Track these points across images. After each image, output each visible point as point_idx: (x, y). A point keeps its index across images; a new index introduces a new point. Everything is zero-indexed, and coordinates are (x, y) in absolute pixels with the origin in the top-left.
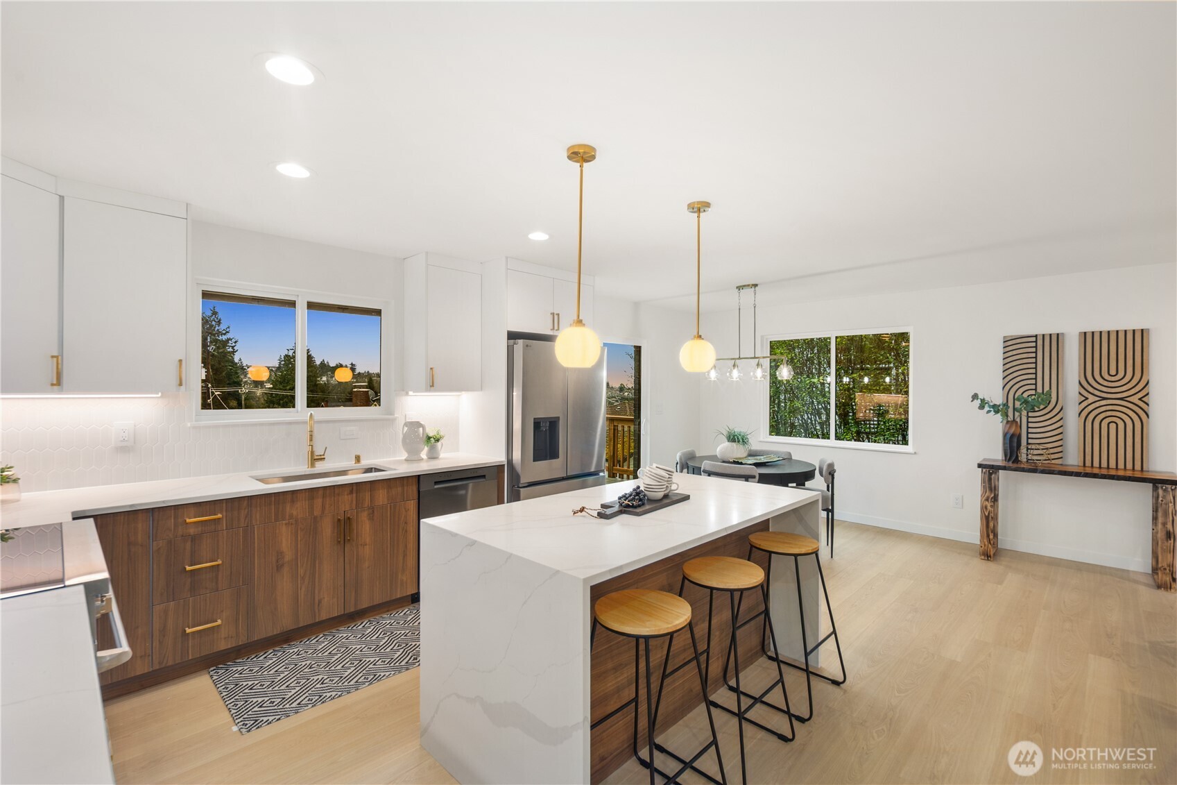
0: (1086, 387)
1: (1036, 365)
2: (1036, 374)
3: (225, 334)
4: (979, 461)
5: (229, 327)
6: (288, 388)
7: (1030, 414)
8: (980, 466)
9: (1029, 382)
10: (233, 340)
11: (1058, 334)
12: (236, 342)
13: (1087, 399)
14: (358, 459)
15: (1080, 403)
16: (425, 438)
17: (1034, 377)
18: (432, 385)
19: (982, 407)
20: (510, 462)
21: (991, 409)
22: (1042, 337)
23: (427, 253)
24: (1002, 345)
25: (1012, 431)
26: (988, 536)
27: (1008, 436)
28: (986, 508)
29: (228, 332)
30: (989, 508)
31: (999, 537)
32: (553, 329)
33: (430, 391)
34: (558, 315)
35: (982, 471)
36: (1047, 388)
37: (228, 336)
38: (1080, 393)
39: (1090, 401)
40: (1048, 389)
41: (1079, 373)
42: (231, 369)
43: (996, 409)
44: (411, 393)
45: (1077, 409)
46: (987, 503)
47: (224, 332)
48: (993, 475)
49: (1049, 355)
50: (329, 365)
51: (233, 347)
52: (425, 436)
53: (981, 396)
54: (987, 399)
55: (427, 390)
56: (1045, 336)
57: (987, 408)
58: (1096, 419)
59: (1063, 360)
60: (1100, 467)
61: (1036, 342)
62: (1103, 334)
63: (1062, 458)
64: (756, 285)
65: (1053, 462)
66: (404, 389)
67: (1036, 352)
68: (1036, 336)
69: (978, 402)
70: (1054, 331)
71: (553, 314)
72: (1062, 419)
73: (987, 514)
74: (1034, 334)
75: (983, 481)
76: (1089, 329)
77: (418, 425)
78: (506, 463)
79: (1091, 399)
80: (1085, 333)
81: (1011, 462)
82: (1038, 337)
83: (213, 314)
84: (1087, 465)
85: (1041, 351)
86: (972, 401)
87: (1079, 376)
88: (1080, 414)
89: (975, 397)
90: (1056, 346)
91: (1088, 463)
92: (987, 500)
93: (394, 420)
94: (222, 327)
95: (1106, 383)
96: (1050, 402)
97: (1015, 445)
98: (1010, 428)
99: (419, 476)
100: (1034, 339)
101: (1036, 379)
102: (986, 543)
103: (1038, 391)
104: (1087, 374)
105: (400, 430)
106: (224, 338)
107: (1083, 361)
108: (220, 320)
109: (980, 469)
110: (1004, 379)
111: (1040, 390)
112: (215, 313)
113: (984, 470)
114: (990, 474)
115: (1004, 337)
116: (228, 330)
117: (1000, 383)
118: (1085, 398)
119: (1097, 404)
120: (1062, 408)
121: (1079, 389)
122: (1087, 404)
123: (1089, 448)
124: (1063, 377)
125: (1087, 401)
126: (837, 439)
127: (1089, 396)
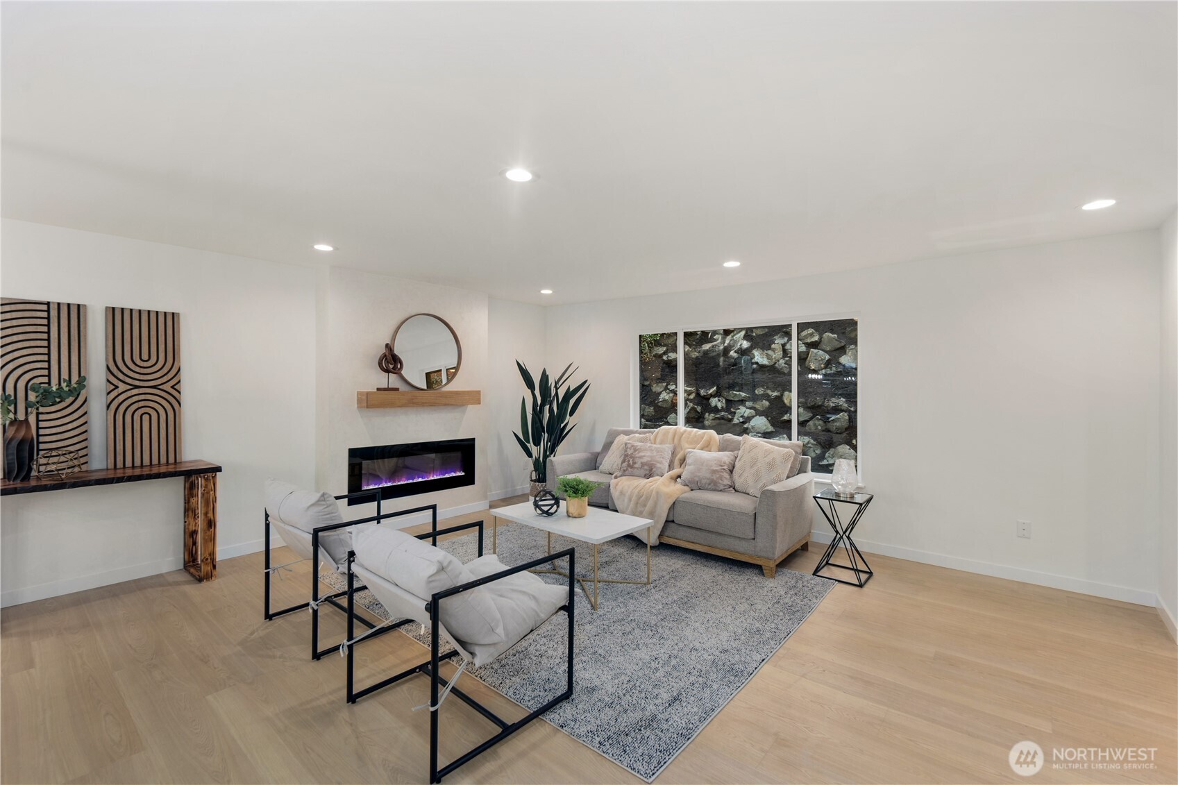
2: (49, 354)
9: (38, 365)
15: (108, 393)
22: (56, 307)
25: (21, 435)
27: (15, 443)
36: (65, 372)
38: (108, 381)
39: (120, 390)
56: (61, 305)
58: (127, 412)
59: (85, 336)
60: (142, 466)
61: (48, 312)
62: (134, 312)
63: (86, 463)
67: (48, 326)
68: (48, 304)
70: (73, 301)
72: (86, 413)
74: (46, 301)
79: (122, 387)
80: (113, 309)
81: (16, 481)
82: (51, 305)
84: (118, 467)
85: (56, 324)
87: (107, 360)
88: (108, 407)
91: (120, 464)
95: (137, 369)
98: (17, 431)
100: (45, 307)
103: (52, 378)
104: (116, 358)
111: (54, 376)
118: (114, 387)
119: (129, 394)
120: (85, 401)
121: (107, 376)
122: (117, 394)
123: (120, 446)
124: (86, 361)
125: (116, 390)
127: (120, 384)
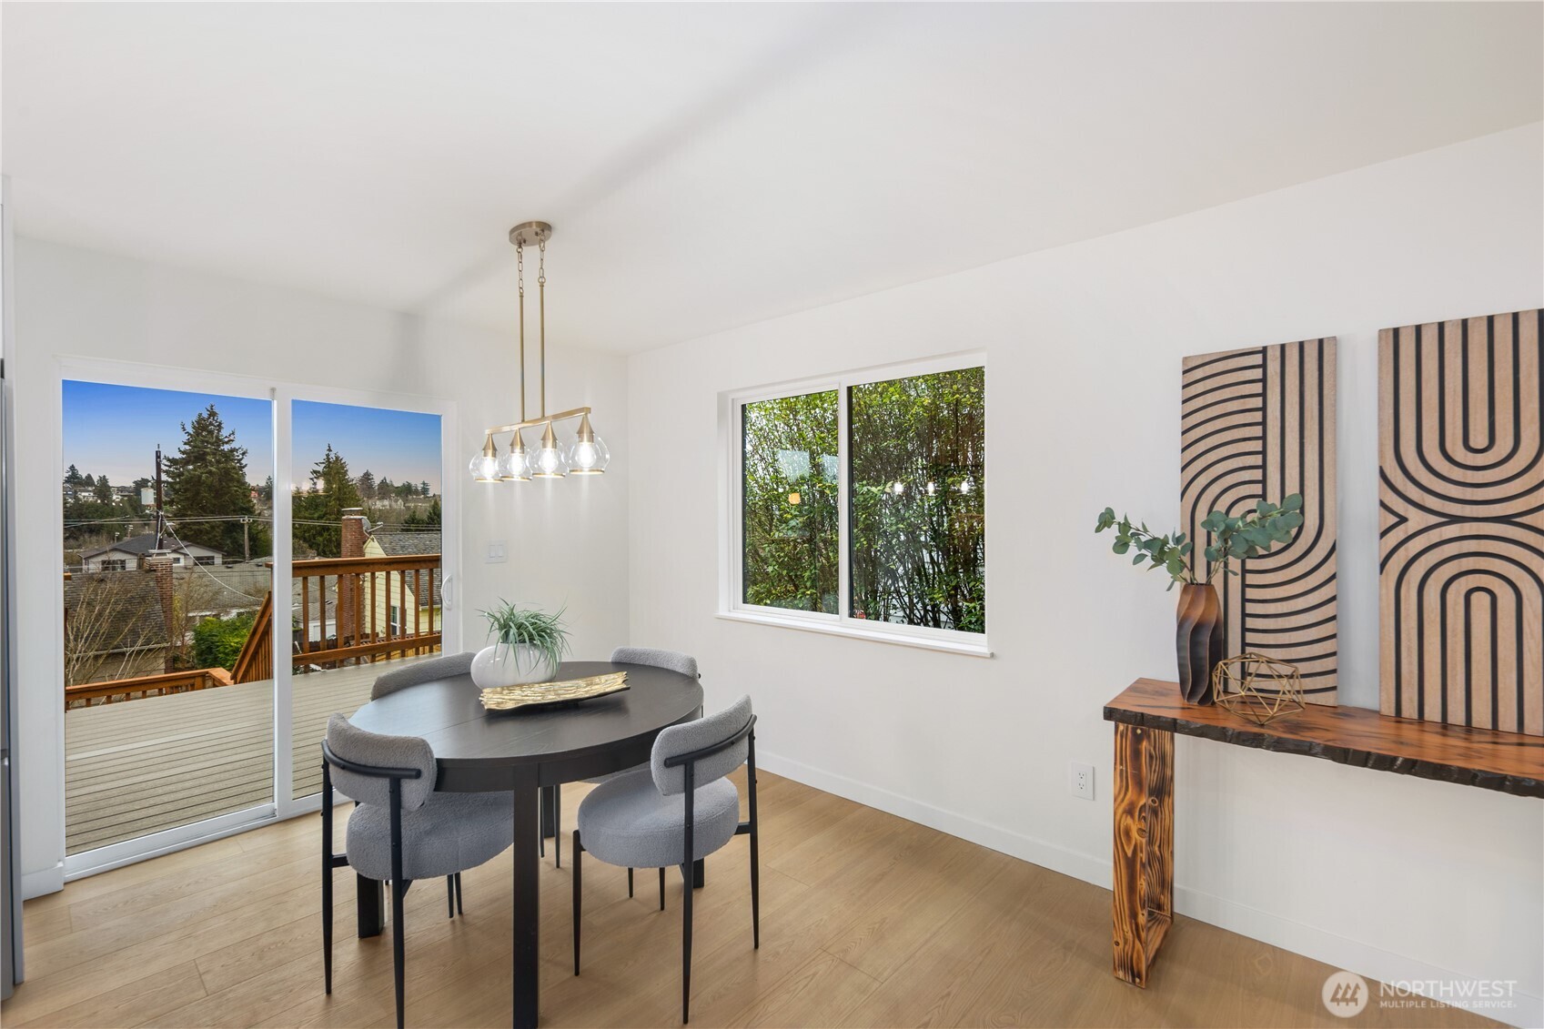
0: (1401, 488)
1: (1265, 431)
2: (1264, 453)
3: (227, 443)
4: (1107, 699)
5: (233, 433)
6: (316, 515)
7: (1251, 564)
9: (1246, 475)
10: (240, 452)
11: (1321, 342)
12: (243, 454)
13: (1403, 520)
15: (1383, 534)
17: (1260, 462)
19: (1121, 546)
21: (1143, 551)
22: (1278, 353)
24: (1178, 380)
25: (1197, 613)
26: (1134, 916)
27: (1189, 628)
28: (1128, 833)
29: (233, 441)
30: (1134, 834)
31: (1176, 885)
35: (1117, 728)
36: (1292, 488)
37: (233, 445)
38: (1383, 504)
39: (1411, 527)
40: (1297, 491)
41: (1381, 445)
42: (236, 491)
43: (1158, 550)
45: (1376, 550)
46: (1129, 820)
47: (226, 440)
48: (1145, 743)
49: (1297, 399)
50: (392, 485)
51: (239, 461)
53: (1119, 518)
54: (1135, 523)
56: (1287, 349)
57: (1133, 550)
58: (1430, 581)
59: (1334, 405)
60: (1445, 726)
61: (1264, 366)
63: (1334, 688)
65: (1311, 698)
67: (1264, 395)
68: (1264, 351)
69: (1112, 532)
70: (1310, 334)
72: (1333, 577)
73: (1129, 853)
74: (1259, 345)
75: (1120, 758)
76: (1406, 320)
79: (1417, 520)
80: (1396, 331)
81: (1195, 702)
82: (1269, 353)
83: (210, 415)
84: (1405, 717)
85: (1278, 390)
86: (1098, 530)
87: (1382, 454)
88: (1383, 565)
89: (1106, 519)
90: (1316, 374)
91: (1410, 710)
92: (1130, 811)
94: (224, 433)
95: (1455, 474)
96: (1301, 529)
97: (1205, 652)
98: (1192, 604)
100: (1258, 359)
101: (1264, 467)
102: (1130, 935)
103: (1270, 501)
104: (1402, 449)
106: (226, 447)
107: (1391, 411)
108: (220, 423)
109: (1112, 724)
110: (1183, 469)
111: (1274, 497)
112: (213, 414)
113: (1121, 727)
114: (1137, 739)
115: (1185, 359)
116: (232, 438)
117: (1176, 481)
118: (1396, 520)
119: (1434, 536)
120: (1333, 549)
121: (1380, 493)
122: (1403, 537)
123: (1410, 663)
124: (1335, 461)
125: (1402, 527)
126: (851, 615)
127: (1411, 512)
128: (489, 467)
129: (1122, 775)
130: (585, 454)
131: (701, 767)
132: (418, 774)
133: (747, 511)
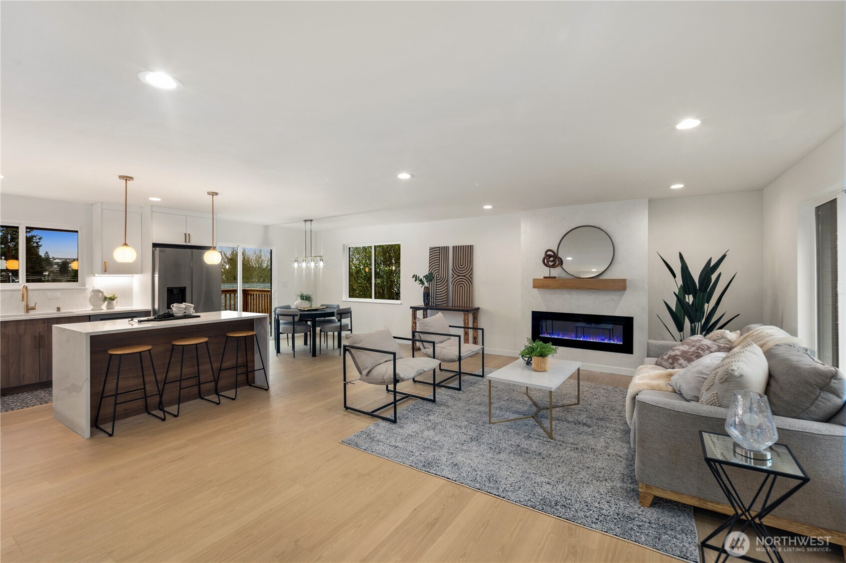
0: (454, 271)
1: (439, 261)
2: (439, 265)
4: (411, 306)
8: (411, 308)
9: (437, 268)
11: (446, 247)
14: (58, 309)
15: (452, 278)
16: (103, 298)
18: (105, 271)
20: (154, 309)
23: (102, 203)
30: (414, 327)
32: (186, 242)
33: (104, 274)
34: (189, 234)
38: (452, 273)
40: (443, 271)
41: (452, 264)
43: (421, 281)
44: (96, 275)
45: (451, 280)
46: (414, 324)
49: (443, 255)
52: (103, 297)
55: (102, 273)
57: (418, 281)
58: (456, 285)
63: (447, 303)
64: (311, 220)
65: (444, 305)
66: (92, 273)
67: (439, 255)
68: (440, 247)
71: (185, 234)
73: (414, 330)
75: (411, 314)
76: (455, 245)
77: (99, 291)
78: (152, 310)
85: (441, 253)
87: (452, 266)
91: (454, 305)
93: (85, 289)
95: (459, 269)
97: (426, 297)
98: (426, 290)
99: (90, 316)
100: (439, 249)
105: (89, 294)
107: (453, 259)
111: (440, 272)
113: (413, 310)
114: (415, 311)
115: (430, 248)
118: (453, 276)
119: (457, 278)
122: (454, 278)
123: (454, 298)
124: (448, 267)
126: (375, 298)
127: (455, 275)
128: (296, 265)
129: (413, 317)
130: (321, 264)
131: (343, 315)
132: (297, 315)
133: (351, 274)
